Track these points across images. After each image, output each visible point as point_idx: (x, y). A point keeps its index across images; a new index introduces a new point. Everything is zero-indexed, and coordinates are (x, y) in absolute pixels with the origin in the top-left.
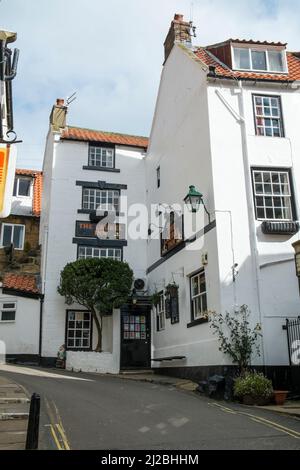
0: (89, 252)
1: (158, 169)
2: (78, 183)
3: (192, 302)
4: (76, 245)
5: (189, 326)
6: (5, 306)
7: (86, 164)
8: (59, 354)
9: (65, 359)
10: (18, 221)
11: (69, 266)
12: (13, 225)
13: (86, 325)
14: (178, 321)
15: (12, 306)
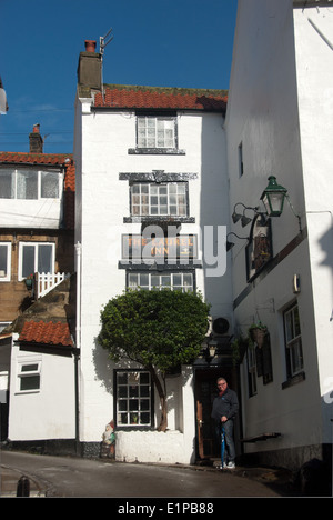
0: (144, 281)
1: (240, 147)
2: (123, 176)
3: (287, 350)
4: (124, 271)
5: (285, 386)
6: (25, 368)
7: (134, 146)
8: (104, 437)
9: (114, 443)
10: (44, 238)
11: (113, 304)
12: (36, 245)
13: (144, 392)
14: (272, 380)
15: (35, 367)
